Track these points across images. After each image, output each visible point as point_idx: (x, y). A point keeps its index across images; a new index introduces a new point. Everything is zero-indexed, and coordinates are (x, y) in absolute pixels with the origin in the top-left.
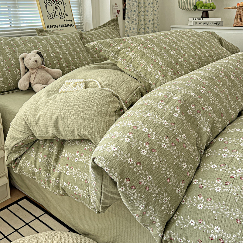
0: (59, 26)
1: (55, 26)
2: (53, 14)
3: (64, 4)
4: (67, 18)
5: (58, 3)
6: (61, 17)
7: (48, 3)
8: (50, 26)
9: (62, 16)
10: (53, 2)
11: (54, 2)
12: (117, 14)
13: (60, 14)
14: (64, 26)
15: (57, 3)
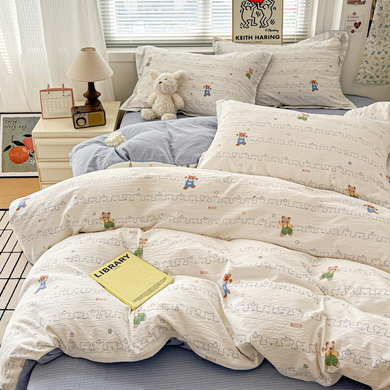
0: (254, 38)
1: (248, 37)
2: (250, 21)
3: (272, 8)
4: (271, 27)
7: (246, 7)
8: (241, 36)
9: (263, 25)
12: (354, 28)
13: (262, 22)
14: (263, 38)
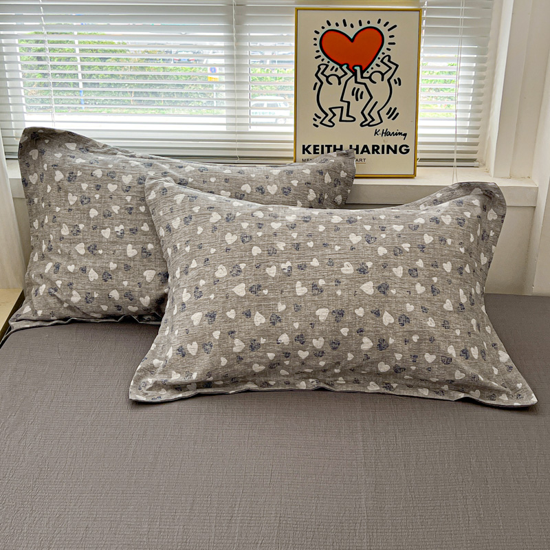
1: (332, 149)
2: (338, 112)
3: (392, 81)
4: (388, 125)
5: (370, 78)
6: (366, 120)
8: (315, 146)
9: (369, 119)
10: (350, 74)
11: (355, 74)
15: (362, 77)
